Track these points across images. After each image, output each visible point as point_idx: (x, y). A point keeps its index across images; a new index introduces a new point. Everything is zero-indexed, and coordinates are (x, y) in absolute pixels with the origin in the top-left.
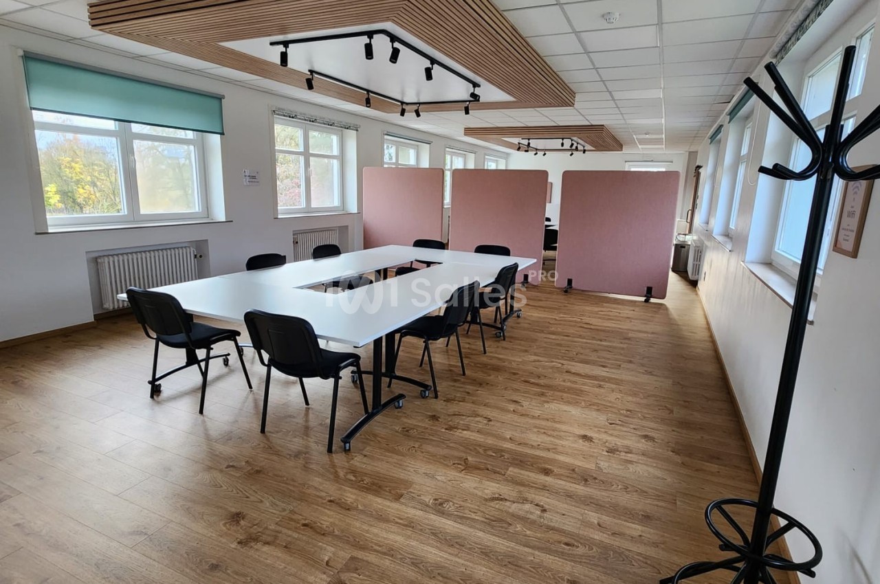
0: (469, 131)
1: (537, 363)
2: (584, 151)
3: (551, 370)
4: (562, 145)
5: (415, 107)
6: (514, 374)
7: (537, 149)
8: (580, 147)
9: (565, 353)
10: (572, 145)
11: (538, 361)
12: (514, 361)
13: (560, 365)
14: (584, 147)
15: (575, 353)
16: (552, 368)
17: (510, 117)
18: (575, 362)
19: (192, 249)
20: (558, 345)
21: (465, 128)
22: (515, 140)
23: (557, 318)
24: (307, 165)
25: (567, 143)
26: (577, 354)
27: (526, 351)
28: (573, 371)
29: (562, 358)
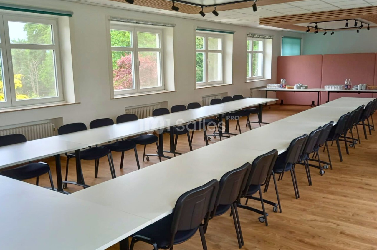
0: (263, 21)
1: (314, 223)
2: (368, 28)
3: (326, 231)
4: (347, 24)
5: (213, 8)
6: (291, 232)
7: (325, 30)
8: (365, 25)
9: (340, 214)
10: (356, 24)
11: (315, 221)
12: (292, 220)
13: (335, 226)
14: (369, 25)
15: (351, 214)
16: (328, 228)
17: (296, 7)
18: (351, 223)
19: (52, 124)
20: (335, 205)
21: (261, 19)
22: (305, 25)
23: (338, 178)
24: (136, 57)
25: (351, 23)
26: (353, 215)
27: (304, 210)
28: (348, 232)
29: (338, 218)
